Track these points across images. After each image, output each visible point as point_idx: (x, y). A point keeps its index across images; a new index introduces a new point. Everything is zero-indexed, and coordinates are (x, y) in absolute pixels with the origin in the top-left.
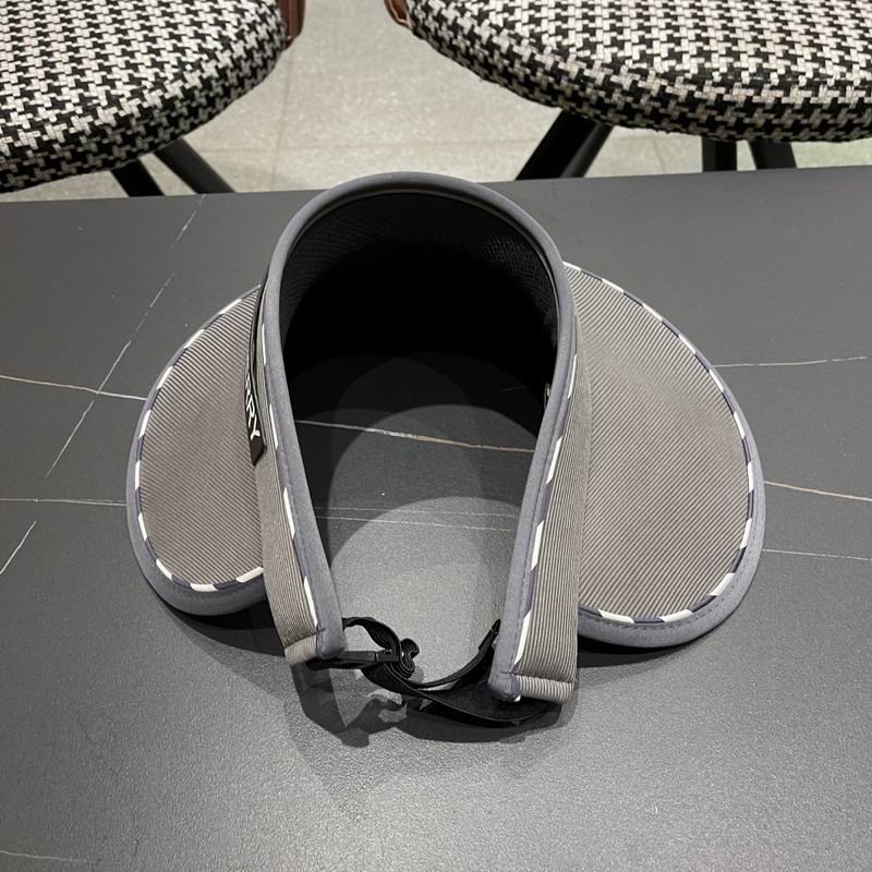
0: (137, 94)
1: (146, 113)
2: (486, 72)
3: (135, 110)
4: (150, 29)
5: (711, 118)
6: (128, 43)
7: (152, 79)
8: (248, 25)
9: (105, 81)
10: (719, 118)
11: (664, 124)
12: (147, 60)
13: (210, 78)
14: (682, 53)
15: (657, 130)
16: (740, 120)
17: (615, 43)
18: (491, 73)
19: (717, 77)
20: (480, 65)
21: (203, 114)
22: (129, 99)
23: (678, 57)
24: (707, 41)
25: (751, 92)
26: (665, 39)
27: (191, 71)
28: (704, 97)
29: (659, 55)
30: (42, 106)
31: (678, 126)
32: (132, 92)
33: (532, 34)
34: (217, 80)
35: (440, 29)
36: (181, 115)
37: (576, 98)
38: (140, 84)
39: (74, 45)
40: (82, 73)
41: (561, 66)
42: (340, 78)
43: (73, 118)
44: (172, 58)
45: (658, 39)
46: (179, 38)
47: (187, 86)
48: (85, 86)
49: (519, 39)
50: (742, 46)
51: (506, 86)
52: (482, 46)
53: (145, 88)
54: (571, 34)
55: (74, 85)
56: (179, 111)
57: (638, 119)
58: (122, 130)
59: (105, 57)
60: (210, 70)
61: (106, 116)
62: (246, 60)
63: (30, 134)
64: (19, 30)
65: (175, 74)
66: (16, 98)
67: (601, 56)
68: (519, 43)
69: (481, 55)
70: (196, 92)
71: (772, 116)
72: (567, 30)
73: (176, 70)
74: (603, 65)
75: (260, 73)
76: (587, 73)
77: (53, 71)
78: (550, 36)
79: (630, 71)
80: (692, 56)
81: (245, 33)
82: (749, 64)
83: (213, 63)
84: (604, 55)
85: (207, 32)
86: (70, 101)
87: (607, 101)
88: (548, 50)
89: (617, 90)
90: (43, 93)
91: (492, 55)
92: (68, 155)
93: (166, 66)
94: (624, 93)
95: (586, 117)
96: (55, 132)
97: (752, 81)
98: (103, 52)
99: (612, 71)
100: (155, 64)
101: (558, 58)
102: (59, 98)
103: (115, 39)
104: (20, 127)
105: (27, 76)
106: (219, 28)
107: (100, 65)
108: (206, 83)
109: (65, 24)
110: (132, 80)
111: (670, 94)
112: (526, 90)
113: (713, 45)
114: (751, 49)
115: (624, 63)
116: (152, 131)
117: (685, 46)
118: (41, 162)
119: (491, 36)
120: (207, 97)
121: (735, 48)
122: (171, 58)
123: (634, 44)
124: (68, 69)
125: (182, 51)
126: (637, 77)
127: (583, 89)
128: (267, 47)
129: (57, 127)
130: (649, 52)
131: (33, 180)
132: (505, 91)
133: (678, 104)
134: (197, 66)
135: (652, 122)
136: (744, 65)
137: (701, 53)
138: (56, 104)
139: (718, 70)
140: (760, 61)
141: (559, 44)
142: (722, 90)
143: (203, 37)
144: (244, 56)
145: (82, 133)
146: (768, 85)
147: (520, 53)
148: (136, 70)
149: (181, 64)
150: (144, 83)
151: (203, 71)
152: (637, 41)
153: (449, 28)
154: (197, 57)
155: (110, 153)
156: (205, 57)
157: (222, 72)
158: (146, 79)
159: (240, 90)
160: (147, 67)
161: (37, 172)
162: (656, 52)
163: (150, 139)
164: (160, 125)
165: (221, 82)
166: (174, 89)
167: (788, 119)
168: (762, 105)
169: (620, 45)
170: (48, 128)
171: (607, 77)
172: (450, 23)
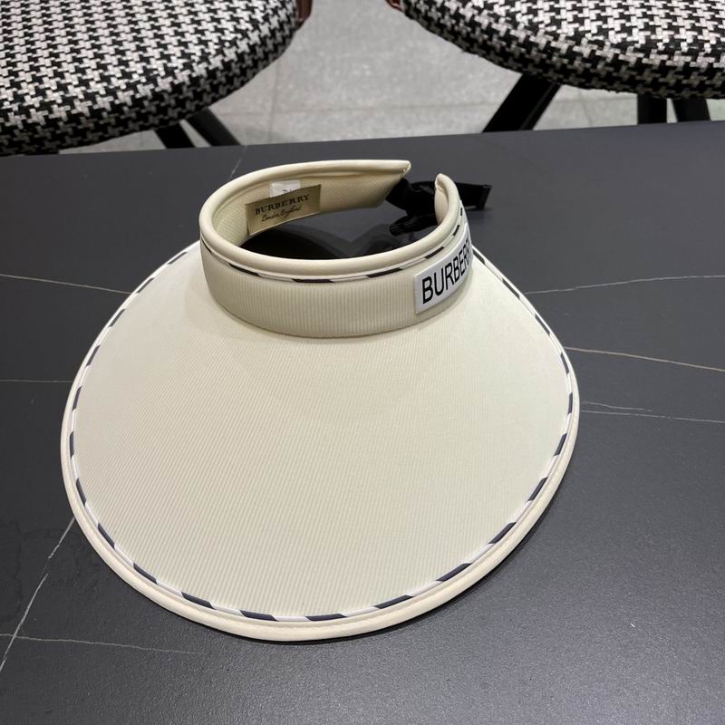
0: (188, 66)
1: (195, 81)
2: (468, 45)
3: (186, 79)
4: (195, 14)
5: (655, 80)
6: (179, 25)
7: (199, 54)
8: (272, 9)
9: (163, 56)
10: (661, 80)
11: (616, 85)
12: (194, 39)
13: (243, 53)
14: (632, 27)
15: (609, 90)
16: (679, 82)
17: (576, 20)
18: (472, 46)
19: (661, 46)
20: (464, 39)
21: (237, 82)
22: (182, 70)
23: (628, 30)
24: (652, 17)
25: (688, 59)
26: (618, 17)
27: (229, 48)
28: (650, 62)
29: (613, 29)
30: (114, 76)
31: (627, 87)
32: (184, 64)
33: (508, 14)
34: (249, 54)
35: (430, 10)
36: (220, 83)
37: (544, 65)
38: (190, 58)
39: (137, 27)
40: (144, 49)
41: (532, 39)
42: (322, 54)
43: (139, 86)
44: (214, 37)
45: (612, 16)
46: (218, 21)
47: (226, 60)
48: (147, 60)
49: (497, 18)
50: (680, 22)
51: (484, 56)
52: (466, 24)
53: (194, 61)
54: (540, 13)
55: (138, 59)
56: (219, 80)
57: (594, 82)
58: (176, 95)
59: (162, 37)
60: (243, 46)
61: (164, 84)
62: (270, 38)
63: (105, 99)
64: (90, 15)
65: (216, 50)
66: (93, 70)
67: (566, 31)
68: (497, 21)
69: (464, 31)
70: (233, 65)
71: (705, 78)
72: (537, 10)
73: (217, 47)
74: (568, 38)
75: (280, 48)
76: (553, 44)
77: (121, 48)
78: (523, 15)
79: (590, 42)
80: (641, 30)
81: (270, 17)
82: (687, 36)
83: (246, 41)
84: (568, 29)
85: (240, 15)
86: (135, 72)
87: (569, 67)
88: (521, 26)
89: (578, 58)
90: (115, 66)
91: (474, 31)
92: (133, 115)
93: (210, 44)
94: (584, 60)
95: (550, 81)
96: (125, 97)
97: (689, 50)
98: (160, 33)
99: (574, 42)
100: (201, 42)
101: (529, 33)
102: (127, 70)
103: (168, 22)
104: (97, 93)
105: (101, 52)
106: (249, 13)
107: (158, 43)
108: (240, 56)
109: (127, 10)
110: (184, 55)
111: (622, 61)
112: (501, 59)
113: (657, 21)
114: (688, 24)
115: (584, 36)
116: (198, 96)
117: (634, 21)
118: (113, 121)
119: (473, 16)
120: (241, 68)
121: (674, 24)
122: (212, 37)
123: (592, 21)
124: (133, 46)
125: (221, 31)
126: (595, 47)
127: (550, 57)
128: (286, 27)
129: (126, 93)
130: (605, 26)
131: (106, 136)
132: (483, 60)
133: (629, 69)
134: (233, 43)
135: (605, 84)
136: (683, 37)
137: (647, 27)
138: (126, 75)
139: (661, 41)
140: (695, 33)
141: (530, 21)
142: (665, 57)
143: (237, 20)
144: (269, 34)
145: (145, 98)
146: (703, 53)
147: (498, 29)
148: (187, 47)
149: (221, 42)
150: (193, 57)
151: (238, 47)
152: (594, 18)
153: (438, 10)
154: (233, 36)
155: (166, 114)
156: (239, 36)
157: (252, 48)
158: (194, 54)
159: (265, 62)
160: (195, 45)
161: (110, 130)
162: (610, 27)
163: (196, 102)
164: (204, 91)
165: (251, 57)
166: (216, 62)
167: (718, 80)
168: (697, 69)
169: (581, 21)
170: (120, 94)
171: (570, 48)
172: (439, 5)
